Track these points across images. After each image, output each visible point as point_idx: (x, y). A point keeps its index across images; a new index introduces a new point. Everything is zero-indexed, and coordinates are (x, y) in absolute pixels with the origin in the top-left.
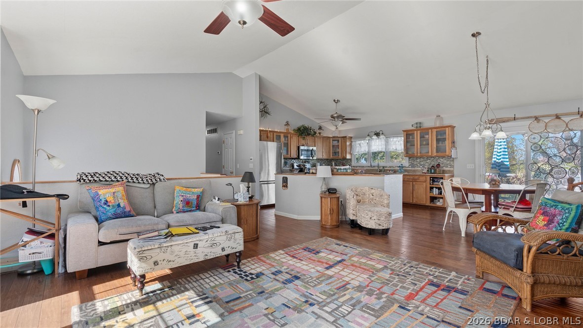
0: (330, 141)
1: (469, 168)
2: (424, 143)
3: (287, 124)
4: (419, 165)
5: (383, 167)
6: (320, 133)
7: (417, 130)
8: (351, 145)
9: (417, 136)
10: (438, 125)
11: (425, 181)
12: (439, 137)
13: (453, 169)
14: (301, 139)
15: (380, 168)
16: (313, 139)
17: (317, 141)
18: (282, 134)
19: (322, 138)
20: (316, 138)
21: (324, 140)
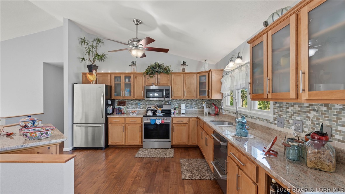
3: (134, 64)
4: (290, 121)
7: (267, 31)
16: (168, 77)
17: (174, 79)
18: (122, 75)
19: (183, 75)
20: (173, 75)
21: (187, 77)
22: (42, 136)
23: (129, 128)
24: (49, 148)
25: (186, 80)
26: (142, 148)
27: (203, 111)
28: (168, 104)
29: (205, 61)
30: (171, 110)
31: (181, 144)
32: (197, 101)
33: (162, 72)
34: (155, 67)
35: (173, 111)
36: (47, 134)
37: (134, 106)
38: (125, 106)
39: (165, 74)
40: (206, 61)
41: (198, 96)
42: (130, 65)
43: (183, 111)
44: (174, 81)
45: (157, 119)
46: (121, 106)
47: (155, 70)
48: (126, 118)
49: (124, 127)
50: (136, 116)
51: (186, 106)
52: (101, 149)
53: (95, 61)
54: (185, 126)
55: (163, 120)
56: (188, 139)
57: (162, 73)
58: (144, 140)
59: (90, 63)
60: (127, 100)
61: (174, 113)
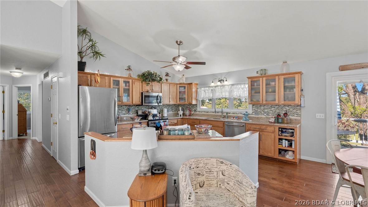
0: (177, 87)
1: (319, 117)
2: (270, 90)
3: (129, 69)
4: (263, 112)
5: (227, 113)
6: (167, 80)
7: (262, 77)
8: (197, 92)
9: (263, 83)
10: (284, 72)
11: (274, 132)
12: (287, 84)
13: (299, 118)
14: (145, 85)
15: (224, 114)
17: (163, 87)
18: (121, 79)
19: (169, 84)
20: (162, 84)
21: (171, 86)
25: (170, 89)
29: (183, 75)
41: (178, 102)
42: (126, 70)
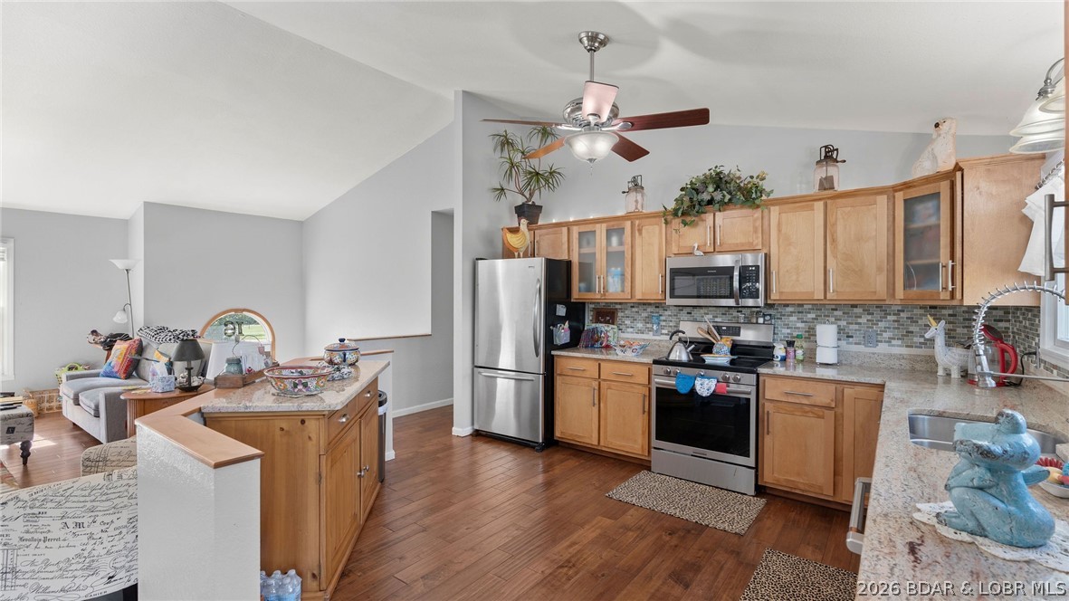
3: (635, 186)
16: (755, 220)
17: (779, 224)
18: (598, 225)
19: (821, 203)
20: (775, 210)
21: (841, 212)
22: (296, 390)
23: (611, 395)
24: (303, 422)
25: (835, 224)
26: (649, 469)
27: (931, 361)
28: (761, 320)
29: (937, 125)
30: (774, 347)
31: (802, 487)
32: (902, 314)
33: (730, 200)
34: (701, 189)
35: (779, 351)
36: (305, 385)
37: (640, 325)
38: (613, 324)
39: (742, 208)
40: (944, 127)
41: (900, 293)
42: (624, 192)
43: (826, 354)
44: (779, 231)
45: (702, 376)
46: (601, 322)
47: (700, 197)
48: (602, 364)
49: (596, 392)
50: (636, 360)
51: (843, 334)
52: (533, 447)
53: (533, 193)
54: (819, 417)
55: (726, 381)
56: (836, 473)
57: (732, 207)
58: (656, 443)
59: (520, 200)
60: (620, 304)
61: (784, 359)
